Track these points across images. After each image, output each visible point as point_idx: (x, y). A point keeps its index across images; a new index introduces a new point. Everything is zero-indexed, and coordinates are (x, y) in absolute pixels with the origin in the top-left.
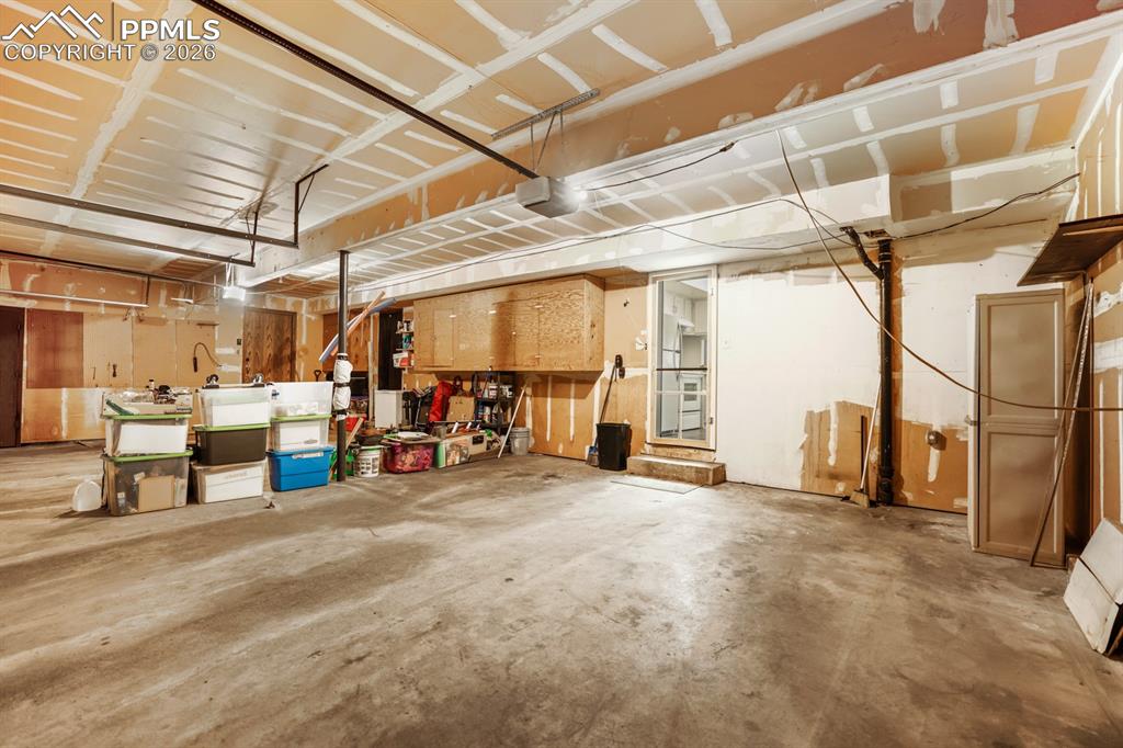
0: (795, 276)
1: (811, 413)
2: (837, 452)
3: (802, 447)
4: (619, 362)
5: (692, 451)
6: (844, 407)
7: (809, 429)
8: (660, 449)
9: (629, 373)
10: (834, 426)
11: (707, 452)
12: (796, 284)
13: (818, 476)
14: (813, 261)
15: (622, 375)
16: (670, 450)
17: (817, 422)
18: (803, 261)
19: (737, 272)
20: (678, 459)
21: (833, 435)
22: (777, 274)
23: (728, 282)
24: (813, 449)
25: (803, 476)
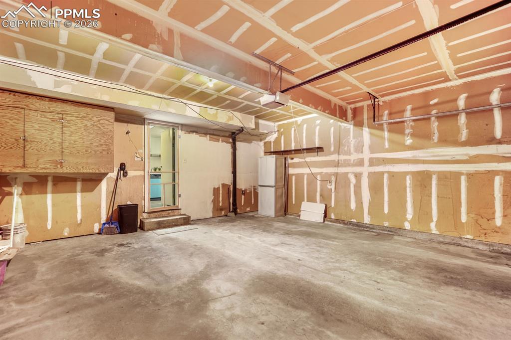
0: (210, 137)
1: (214, 188)
2: (222, 201)
3: (212, 201)
4: (122, 167)
5: (170, 212)
6: (223, 185)
7: (214, 194)
8: (152, 215)
9: (130, 173)
10: (221, 192)
11: (177, 211)
12: (210, 140)
13: (217, 211)
14: (215, 133)
15: (125, 174)
16: (158, 214)
17: (216, 191)
18: (212, 132)
19: (189, 130)
20: (163, 217)
21: (221, 195)
22: (203, 135)
23: (185, 133)
24: (215, 201)
25: (213, 212)
